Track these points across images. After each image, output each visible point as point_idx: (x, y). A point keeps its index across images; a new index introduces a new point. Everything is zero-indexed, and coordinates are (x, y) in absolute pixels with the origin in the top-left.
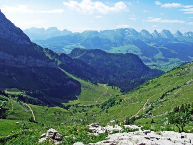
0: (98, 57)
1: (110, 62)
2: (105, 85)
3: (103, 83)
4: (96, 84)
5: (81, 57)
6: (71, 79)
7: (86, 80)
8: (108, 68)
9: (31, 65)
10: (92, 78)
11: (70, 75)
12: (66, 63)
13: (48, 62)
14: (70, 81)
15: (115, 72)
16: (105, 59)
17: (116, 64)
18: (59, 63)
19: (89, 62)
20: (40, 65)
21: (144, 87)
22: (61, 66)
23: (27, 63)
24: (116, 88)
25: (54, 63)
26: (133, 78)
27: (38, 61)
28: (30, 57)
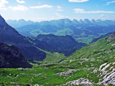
0: (52, 38)
1: (58, 41)
2: (57, 53)
3: (56, 52)
4: (53, 53)
5: (43, 39)
6: (42, 52)
7: (48, 51)
8: (57, 44)
9: (24, 47)
10: (51, 50)
11: (41, 50)
12: (38, 44)
13: (31, 44)
14: (42, 53)
15: (61, 45)
16: (55, 39)
17: (61, 42)
18: (35, 44)
19: (47, 41)
20: (27, 46)
21: (74, 54)
22: (36, 45)
23: (22, 46)
24: (62, 54)
25: (33, 45)
26: (70, 48)
27: (27, 44)
28: (23, 43)
